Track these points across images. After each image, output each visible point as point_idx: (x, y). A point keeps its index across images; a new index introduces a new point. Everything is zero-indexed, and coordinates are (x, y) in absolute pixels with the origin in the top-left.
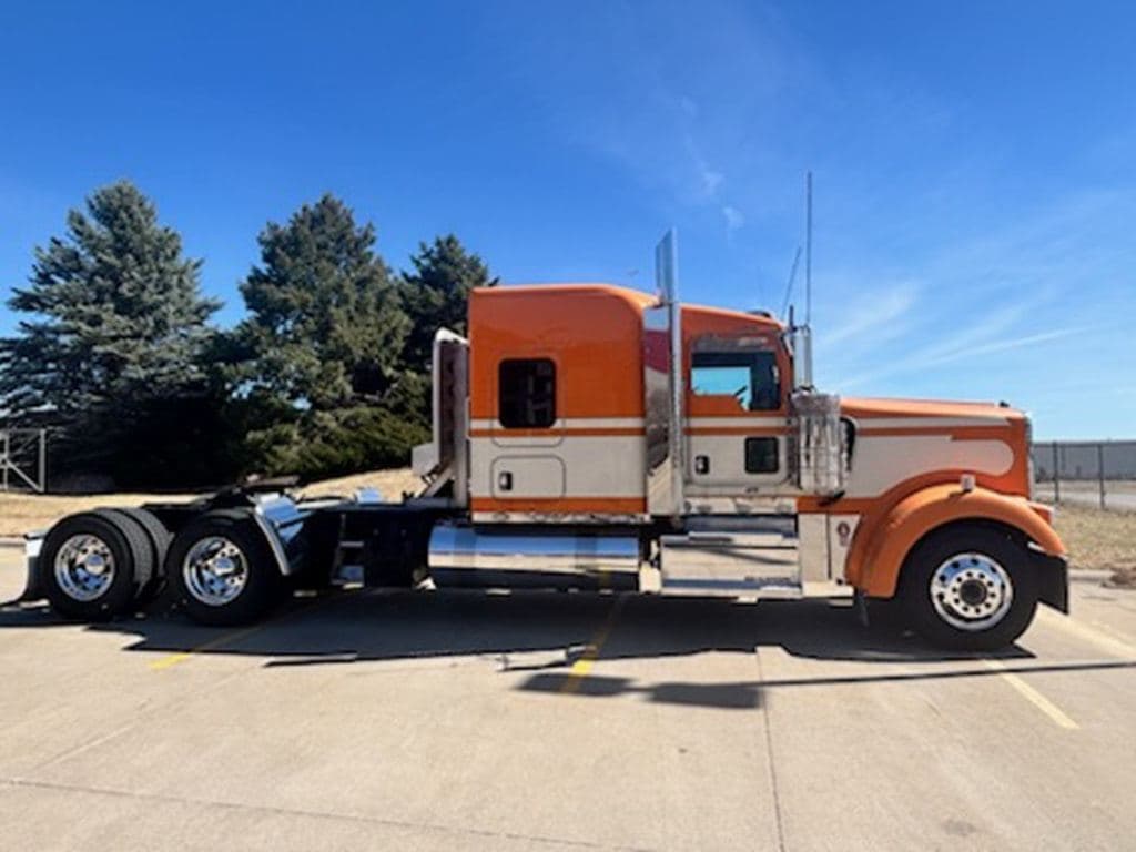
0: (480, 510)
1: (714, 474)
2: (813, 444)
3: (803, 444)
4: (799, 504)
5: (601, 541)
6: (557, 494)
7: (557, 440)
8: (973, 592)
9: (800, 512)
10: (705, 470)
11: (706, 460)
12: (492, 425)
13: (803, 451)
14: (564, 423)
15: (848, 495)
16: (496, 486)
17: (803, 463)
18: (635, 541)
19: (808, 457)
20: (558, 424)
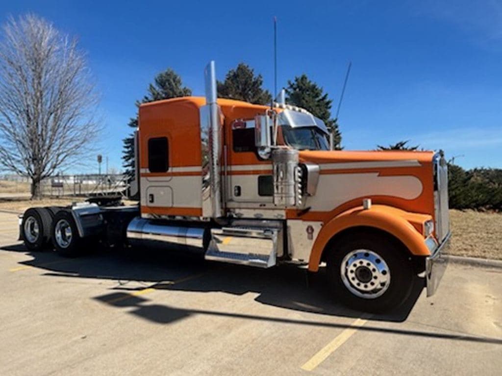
0: (145, 212)
1: (243, 197)
2: (280, 180)
3: (275, 180)
4: (287, 214)
5: (190, 229)
6: (170, 205)
7: (168, 178)
8: (364, 274)
9: (287, 219)
10: (239, 194)
11: (239, 188)
12: (146, 171)
13: (275, 184)
14: (172, 170)
15: (312, 210)
16: (148, 201)
17: (276, 191)
18: (203, 231)
19: (277, 187)
20: (170, 170)
